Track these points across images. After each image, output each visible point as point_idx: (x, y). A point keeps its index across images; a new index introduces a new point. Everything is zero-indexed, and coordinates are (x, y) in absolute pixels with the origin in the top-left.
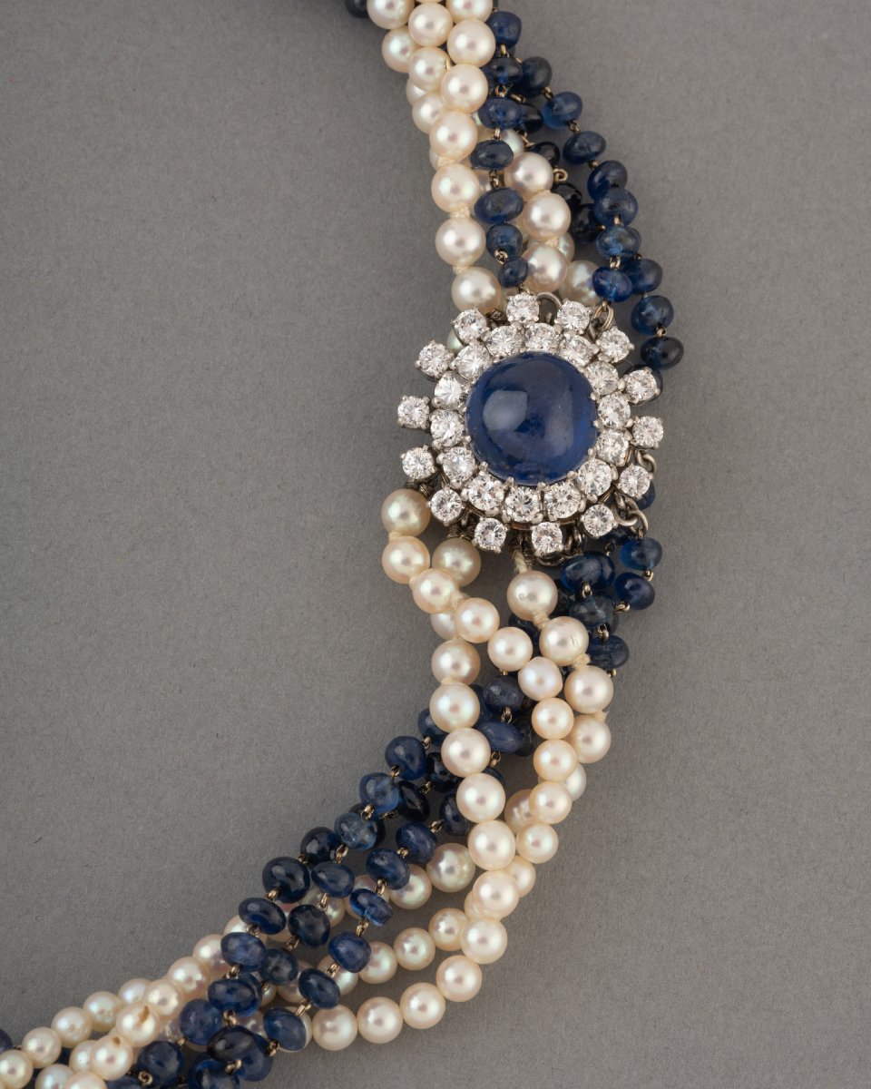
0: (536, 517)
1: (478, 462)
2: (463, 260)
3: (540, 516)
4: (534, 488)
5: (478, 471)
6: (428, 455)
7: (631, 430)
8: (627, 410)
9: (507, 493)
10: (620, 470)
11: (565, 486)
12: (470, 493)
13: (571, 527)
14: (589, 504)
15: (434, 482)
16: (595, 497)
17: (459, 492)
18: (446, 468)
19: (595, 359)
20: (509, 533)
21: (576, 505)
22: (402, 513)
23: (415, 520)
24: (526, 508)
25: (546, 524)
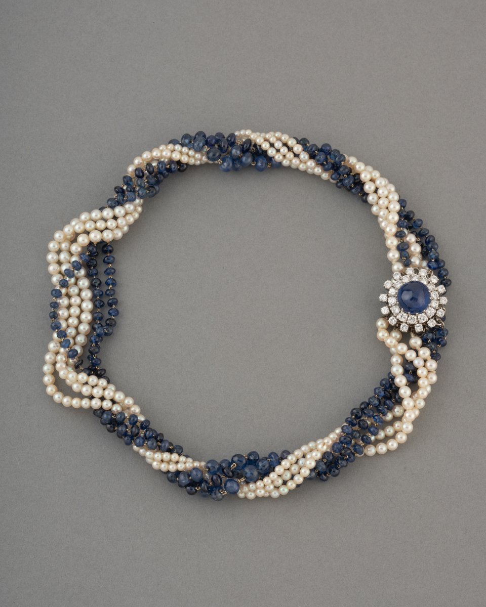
0: (416, 322)
1: (401, 309)
2: (394, 260)
4: (415, 315)
5: (401, 311)
6: (388, 308)
7: (439, 300)
8: (438, 295)
9: (408, 316)
10: (437, 310)
11: (423, 314)
12: (399, 317)
13: (425, 325)
14: (429, 319)
15: (390, 314)
16: (431, 317)
17: (396, 317)
18: (392, 311)
19: (429, 282)
20: (409, 327)
21: (426, 319)
22: (381, 324)
23: (385, 326)
24: (413, 320)
25: (418, 324)
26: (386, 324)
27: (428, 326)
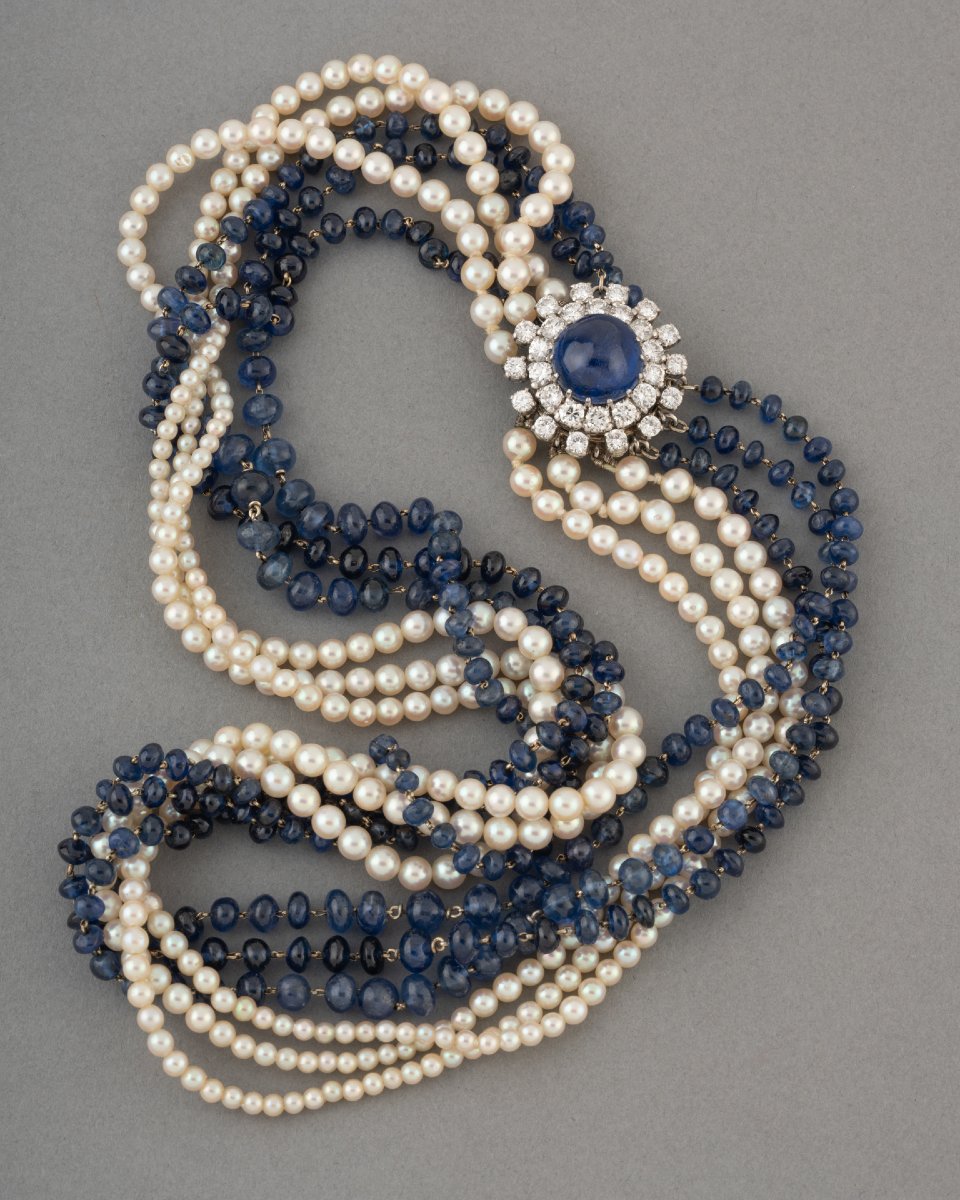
0: (607, 427)
1: (564, 393)
3: (611, 426)
4: (604, 406)
5: (565, 399)
6: (529, 395)
7: (665, 363)
8: (661, 350)
9: (586, 411)
10: (661, 390)
11: (627, 402)
12: (561, 415)
13: (633, 431)
15: (538, 409)
16: (646, 410)
17: (552, 416)
18: (542, 401)
19: (635, 318)
20: (590, 443)
21: (634, 415)
22: (517, 444)
23: (527, 449)
24: (600, 421)
25: (615, 431)
26: (528, 441)
27: (642, 434)
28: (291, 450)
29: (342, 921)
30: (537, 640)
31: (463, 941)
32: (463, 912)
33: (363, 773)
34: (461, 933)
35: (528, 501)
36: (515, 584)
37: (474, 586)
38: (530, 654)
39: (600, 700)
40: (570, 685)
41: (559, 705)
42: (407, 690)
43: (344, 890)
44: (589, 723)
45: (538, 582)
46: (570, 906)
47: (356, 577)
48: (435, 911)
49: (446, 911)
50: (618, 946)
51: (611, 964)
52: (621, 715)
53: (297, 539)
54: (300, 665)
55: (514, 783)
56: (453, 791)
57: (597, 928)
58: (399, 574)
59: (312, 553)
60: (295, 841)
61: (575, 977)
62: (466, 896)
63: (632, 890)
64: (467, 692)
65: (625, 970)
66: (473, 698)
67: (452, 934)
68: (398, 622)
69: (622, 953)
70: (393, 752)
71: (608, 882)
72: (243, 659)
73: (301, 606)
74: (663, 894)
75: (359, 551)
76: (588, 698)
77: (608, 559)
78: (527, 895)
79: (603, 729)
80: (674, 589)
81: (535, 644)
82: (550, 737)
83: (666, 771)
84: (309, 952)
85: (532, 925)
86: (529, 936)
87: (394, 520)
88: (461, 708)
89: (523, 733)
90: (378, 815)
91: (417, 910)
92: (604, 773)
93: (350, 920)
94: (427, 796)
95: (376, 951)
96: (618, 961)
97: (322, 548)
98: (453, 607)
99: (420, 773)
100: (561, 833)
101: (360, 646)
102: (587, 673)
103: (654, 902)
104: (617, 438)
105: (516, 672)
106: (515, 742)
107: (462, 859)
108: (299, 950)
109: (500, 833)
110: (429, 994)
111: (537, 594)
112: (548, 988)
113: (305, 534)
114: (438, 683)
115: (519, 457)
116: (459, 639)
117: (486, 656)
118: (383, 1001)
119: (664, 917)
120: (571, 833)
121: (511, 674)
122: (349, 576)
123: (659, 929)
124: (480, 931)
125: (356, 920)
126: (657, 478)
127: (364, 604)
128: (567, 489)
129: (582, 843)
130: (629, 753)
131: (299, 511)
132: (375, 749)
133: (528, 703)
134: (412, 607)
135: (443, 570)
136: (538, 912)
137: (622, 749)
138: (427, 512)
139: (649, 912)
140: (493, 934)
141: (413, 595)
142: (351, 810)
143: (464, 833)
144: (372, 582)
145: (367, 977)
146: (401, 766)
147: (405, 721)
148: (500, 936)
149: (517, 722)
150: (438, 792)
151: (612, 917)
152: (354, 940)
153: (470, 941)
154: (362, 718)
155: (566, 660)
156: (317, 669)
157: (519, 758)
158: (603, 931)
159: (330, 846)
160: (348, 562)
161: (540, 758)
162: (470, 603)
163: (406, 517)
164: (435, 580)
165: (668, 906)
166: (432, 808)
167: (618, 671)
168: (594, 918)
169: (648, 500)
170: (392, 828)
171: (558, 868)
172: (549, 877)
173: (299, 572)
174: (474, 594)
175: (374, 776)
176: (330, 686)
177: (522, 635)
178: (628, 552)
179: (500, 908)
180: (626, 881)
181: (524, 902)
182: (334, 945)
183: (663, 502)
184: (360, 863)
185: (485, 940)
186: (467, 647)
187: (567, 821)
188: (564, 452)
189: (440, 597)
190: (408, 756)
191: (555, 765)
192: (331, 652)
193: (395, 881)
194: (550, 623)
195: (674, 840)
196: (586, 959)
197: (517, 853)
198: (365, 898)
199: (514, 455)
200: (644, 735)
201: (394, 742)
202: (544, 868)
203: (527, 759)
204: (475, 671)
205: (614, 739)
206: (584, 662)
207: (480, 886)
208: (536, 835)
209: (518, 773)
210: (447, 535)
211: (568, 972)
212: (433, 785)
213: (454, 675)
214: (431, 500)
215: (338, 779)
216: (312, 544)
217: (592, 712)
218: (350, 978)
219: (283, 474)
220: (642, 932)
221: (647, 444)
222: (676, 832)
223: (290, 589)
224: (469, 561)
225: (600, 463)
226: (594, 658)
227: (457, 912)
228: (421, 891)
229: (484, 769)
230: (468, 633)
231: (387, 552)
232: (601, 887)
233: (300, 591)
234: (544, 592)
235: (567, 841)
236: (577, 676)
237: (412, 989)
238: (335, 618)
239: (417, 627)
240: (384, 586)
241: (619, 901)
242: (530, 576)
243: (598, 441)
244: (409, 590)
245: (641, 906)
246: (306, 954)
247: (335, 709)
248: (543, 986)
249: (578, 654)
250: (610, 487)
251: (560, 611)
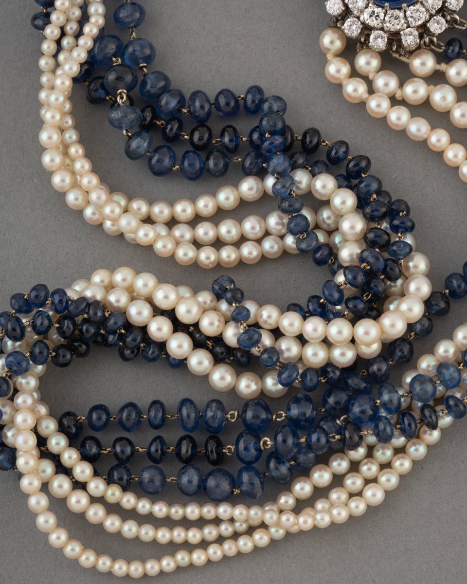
0: (402, 26)
3: (405, 25)
4: (400, 9)
5: (369, 4)
6: (340, 1)
9: (385, 14)
11: (418, 6)
12: (365, 17)
13: (423, 29)
14: (431, 16)
15: (346, 13)
16: (434, 12)
17: (358, 18)
18: (350, 6)
20: (389, 39)
21: (424, 16)
22: (330, 41)
23: (338, 44)
24: (397, 21)
25: (408, 30)
26: (339, 38)
27: (430, 32)
28: (151, 47)
29: (191, 423)
30: (345, 200)
31: (284, 441)
32: (286, 416)
33: (207, 306)
34: (283, 436)
35: (339, 86)
36: (329, 154)
37: (296, 156)
38: (339, 211)
39: (395, 248)
40: (371, 236)
41: (362, 252)
42: (242, 239)
43: (193, 399)
44: (386, 266)
45: (346, 152)
46: (370, 412)
47: (204, 149)
48: (264, 416)
49: (272, 415)
50: (409, 444)
51: (403, 458)
52: (412, 259)
53: (156, 119)
54: (159, 220)
55: (326, 315)
56: (277, 322)
57: (392, 430)
58: (237, 146)
59: (168, 131)
60: (154, 360)
61: (375, 468)
62: (288, 404)
63: (420, 400)
64: (290, 240)
65: (415, 463)
66: (294, 246)
67: (276, 436)
68: (236, 185)
69: (413, 449)
70: (231, 290)
71: (401, 392)
72: (112, 215)
73: (159, 173)
74: (445, 402)
75: (205, 129)
76: (386, 246)
77: (403, 133)
78: (337, 403)
79: (397, 270)
80: (456, 156)
81: (343, 203)
82: (355, 278)
83: (448, 303)
84: (165, 448)
85: (341, 427)
86: (338, 437)
87: (232, 104)
88: (285, 253)
89: (334, 273)
90: (219, 340)
91: (249, 414)
92: (398, 305)
93: (196, 422)
94: (257, 325)
95: (217, 448)
96: (409, 456)
97: (176, 126)
98: (278, 174)
99: (251, 306)
100: (364, 353)
101: (205, 205)
102: (385, 225)
103: (438, 408)
104: (410, 35)
105: (329, 225)
106: (328, 281)
107: (284, 376)
108: (157, 446)
109: (315, 354)
110: (259, 482)
111: (346, 162)
112: (353, 476)
113: (163, 116)
114: (267, 234)
115: (332, 52)
116: (283, 199)
117: (305, 212)
118: (223, 488)
119: (446, 420)
120: (372, 353)
121: (325, 226)
122: (197, 148)
123: (442, 430)
124: (299, 432)
125: (201, 422)
126: (443, 67)
127: (209, 170)
128: (371, 77)
129: (380, 361)
130: (418, 289)
131: (158, 96)
132: (217, 287)
133: (338, 249)
134: (247, 173)
135: (270, 144)
136: (345, 416)
137: (412, 287)
138: (258, 97)
139: (434, 418)
140: (309, 436)
141: (247, 163)
142: (197, 336)
143: (286, 355)
144: (215, 153)
145: (211, 468)
146: (236, 302)
147: (241, 264)
148: (314, 437)
149: (330, 265)
150: (266, 322)
151: (403, 421)
152: (200, 438)
153: (290, 441)
154: (207, 262)
155: (368, 216)
156: (172, 223)
157: (330, 295)
158: (396, 432)
159: (181, 364)
160: (196, 137)
161: (347, 294)
162: (292, 170)
163: (243, 101)
164: (264, 152)
165: (448, 412)
166: (260, 335)
167: (409, 224)
168: (390, 423)
169: (435, 85)
170: (229, 350)
171: (361, 381)
172: (354, 389)
173: (159, 145)
174: (296, 162)
175: (215, 309)
176: (182, 236)
177: (333, 196)
178: (418, 128)
179: (315, 413)
180: (415, 392)
181: (334, 408)
182: (184, 442)
183: (447, 86)
184: (205, 378)
185: (303, 440)
186: (289, 206)
187: (368, 345)
188: (368, 47)
189: (268, 165)
190: (242, 294)
191: (359, 301)
192: (184, 210)
193: (233, 391)
194: (356, 185)
195: (454, 359)
196: (383, 454)
197: (329, 369)
198: (208, 405)
199: (328, 50)
200: (430, 275)
201: (232, 281)
202: (350, 381)
203: (336, 295)
204: (295, 225)
205: (407, 278)
206: (382, 217)
207: (300, 395)
208: (344, 356)
209: (330, 306)
210: (274, 116)
211: (369, 464)
212: (261, 316)
213: (280, 227)
214: (262, 87)
215: (186, 312)
216: (168, 123)
217: (390, 257)
218: (197, 469)
219: (145, 67)
220: (429, 432)
221: (435, 39)
222: (455, 353)
223: (150, 159)
224: (292, 136)
225: (397, 56)
226: (391, 213)
227: (281, 416)
228: (253, 400)
229: (303, 302)
230: (290, 194)
231: (227, 129)
232: (395, 398)
233: (158, 161)
234: (351, 161)
235: (369, 360)
236: (376, 228)
237: (245, 477)
238: (186, 181)
239: (251, 189)
240: (224, 156)
241: (410, 408)
242: (340, 147)
243: (394, 37)
244: (244, 159)
245: (427, 413)
246: (162, 450)
247: (185, 255)
248: (349, 475)
249: (377, 210)
250: (405, 74)
251: (363, 176)
